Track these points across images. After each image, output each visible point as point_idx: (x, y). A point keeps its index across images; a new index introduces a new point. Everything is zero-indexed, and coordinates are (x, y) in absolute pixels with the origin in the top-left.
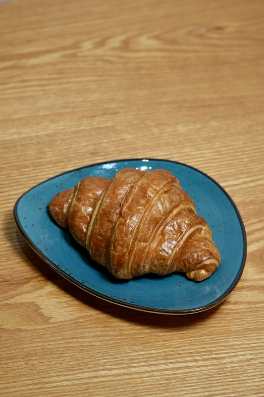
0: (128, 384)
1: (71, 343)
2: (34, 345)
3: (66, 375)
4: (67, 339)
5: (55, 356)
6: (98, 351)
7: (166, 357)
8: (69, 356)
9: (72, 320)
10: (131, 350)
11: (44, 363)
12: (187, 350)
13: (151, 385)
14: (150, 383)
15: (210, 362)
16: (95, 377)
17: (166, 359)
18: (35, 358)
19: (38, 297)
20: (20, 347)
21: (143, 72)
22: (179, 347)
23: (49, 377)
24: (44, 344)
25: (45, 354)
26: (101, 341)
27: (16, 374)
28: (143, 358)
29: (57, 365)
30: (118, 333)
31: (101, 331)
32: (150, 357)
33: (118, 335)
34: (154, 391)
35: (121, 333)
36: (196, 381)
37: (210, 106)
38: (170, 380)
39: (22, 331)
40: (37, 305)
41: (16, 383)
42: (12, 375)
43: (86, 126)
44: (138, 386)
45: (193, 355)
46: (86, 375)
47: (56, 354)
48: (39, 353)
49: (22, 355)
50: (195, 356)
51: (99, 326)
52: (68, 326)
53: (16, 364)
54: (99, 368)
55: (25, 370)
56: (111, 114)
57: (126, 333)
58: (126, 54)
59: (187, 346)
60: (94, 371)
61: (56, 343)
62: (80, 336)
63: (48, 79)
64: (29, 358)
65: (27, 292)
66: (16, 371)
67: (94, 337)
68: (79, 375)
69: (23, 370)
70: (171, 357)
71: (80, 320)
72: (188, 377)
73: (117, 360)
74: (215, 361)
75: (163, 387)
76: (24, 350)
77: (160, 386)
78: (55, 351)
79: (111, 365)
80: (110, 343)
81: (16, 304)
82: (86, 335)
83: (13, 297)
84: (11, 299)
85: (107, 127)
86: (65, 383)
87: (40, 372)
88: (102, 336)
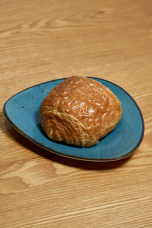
0: (84, 219)
1: (45, 198)
2: (22, 201)
3: (45, 218)
4: (42, 196)
5: (36, 207)
6: (62, 201)
7: (104, 201)
8: (45, 206)
9: (43, 185)
10: (82, 199)
11: (30, 212)
12: (116, 196)
13: (98, 218)
14: (97, 217)
15: (131, 201)
16: (63, 217)
17: (104, 202)
18: (24, 209)
19: (20, 173)
20: (14, 203)
21: (61, 39)
22: (111, 194)
23: (34, 220)
24: (28, 200)
25: (30, 206)
26: (63, 195)
27: (14, 220)
28: (90, 203)
29: (38, 212)
30: (73, 190)
31: (62, 189)
32: (95, 202)
33: (73, 191)
34: (101, 221)
35: (74, 190)
36: (125, 213)
37: (105, 55)
38: (109, 214)
39: (13, 194)
40: (20, 178)
41: (15, 225)
42: (12, 221)
43: (32, 72)
44: (90, 220)
45: (120, 198)
46: (57, 216)
47: (37, 206)
48: (26, 206)
49: (15, 208)
50: (122, 198)
51: (61, 186)
52: (41, 188)
53: (13, 214)
54: (64, 211)
55: (19, 217)
56: (47, 64)
57: (78, 189)
58: (49, 30)
59: (115, 193)
60: (62, 213)
61: (35, 199)
62: (49, 193)
63: (5, 47)
64: (20, 210)
65: (13, 171)
66: (13, 218)
67: (58, 193)
68: (53, 217)
69: (18, 217)
70: (107, 201)
71: (48, 184)
72: (119, 211)
73: (74, 205)
74: (134, 200)
75: (105, 218)
76: (16, 205)
77: (103, 218)
78: (36, 204)
79: (71, 209)
80: (69, 196)
81: (7, 178)
82: (53, 192)
83: (4, 175)
84: (3, 176)
85: (45, 71)
86: (45, 222)
87: (29, 217)
88: (63, 192)
